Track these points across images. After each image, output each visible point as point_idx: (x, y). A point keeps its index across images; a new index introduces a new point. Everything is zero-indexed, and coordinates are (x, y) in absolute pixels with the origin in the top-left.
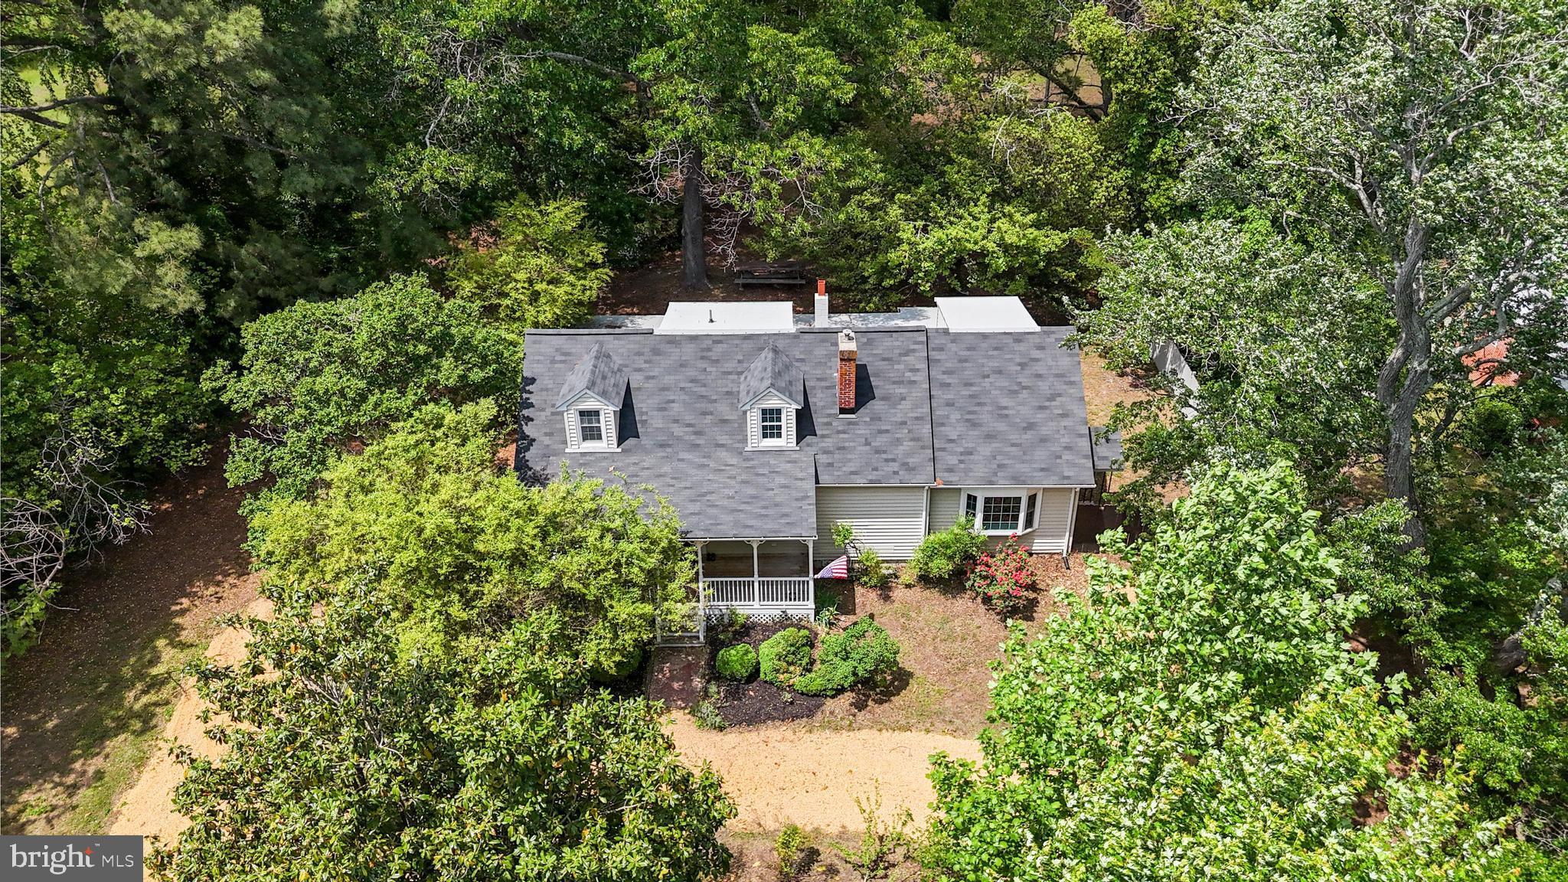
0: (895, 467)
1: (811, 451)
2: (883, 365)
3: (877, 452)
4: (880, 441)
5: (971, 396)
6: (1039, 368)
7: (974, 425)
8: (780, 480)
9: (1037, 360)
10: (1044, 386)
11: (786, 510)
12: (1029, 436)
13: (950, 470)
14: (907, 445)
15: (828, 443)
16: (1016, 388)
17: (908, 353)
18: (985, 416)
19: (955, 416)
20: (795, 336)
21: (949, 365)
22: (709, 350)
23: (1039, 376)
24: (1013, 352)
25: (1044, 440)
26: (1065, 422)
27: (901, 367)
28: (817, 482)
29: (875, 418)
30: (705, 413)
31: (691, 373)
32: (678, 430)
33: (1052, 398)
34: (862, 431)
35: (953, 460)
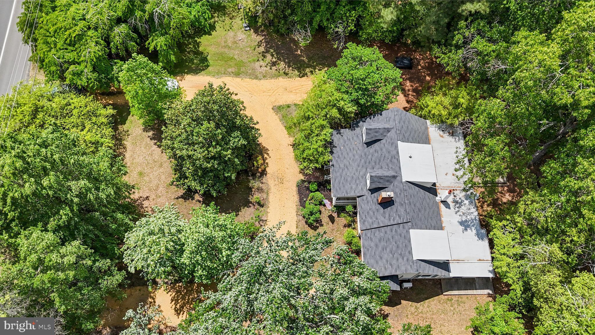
0: (364, 218)
1: (366, 194)
2: (395, 210)
3: (368, 213)
4: (371, 213)
5: (389, 239)
6: (400, 260)
7: (380, 241)
8: (354, 187)
9: (403, 259)
10: (394, 262)
11: (342, 189)
12: (378, 258)
13: (366, 235)
14: (370, 221)
15: (369, 198)
16: (393, 252)
17: (400, 217)
18: (383, 243)
19: (382, 235)
20: (401, 182)
21: (399, 231)
22: (395, 158)
23: (398, 260)
24: (405, 251)
25: (377, 262)
26: (383, 269)
27: (395, 215)
28: (358, 197)
29: (378, 210)
30: (375, 162)
31: (387, 155)
32: (370, 157)
33: (391, 264)
34: (374, 207)
35: (369, 235)
